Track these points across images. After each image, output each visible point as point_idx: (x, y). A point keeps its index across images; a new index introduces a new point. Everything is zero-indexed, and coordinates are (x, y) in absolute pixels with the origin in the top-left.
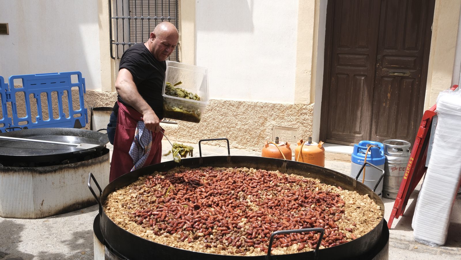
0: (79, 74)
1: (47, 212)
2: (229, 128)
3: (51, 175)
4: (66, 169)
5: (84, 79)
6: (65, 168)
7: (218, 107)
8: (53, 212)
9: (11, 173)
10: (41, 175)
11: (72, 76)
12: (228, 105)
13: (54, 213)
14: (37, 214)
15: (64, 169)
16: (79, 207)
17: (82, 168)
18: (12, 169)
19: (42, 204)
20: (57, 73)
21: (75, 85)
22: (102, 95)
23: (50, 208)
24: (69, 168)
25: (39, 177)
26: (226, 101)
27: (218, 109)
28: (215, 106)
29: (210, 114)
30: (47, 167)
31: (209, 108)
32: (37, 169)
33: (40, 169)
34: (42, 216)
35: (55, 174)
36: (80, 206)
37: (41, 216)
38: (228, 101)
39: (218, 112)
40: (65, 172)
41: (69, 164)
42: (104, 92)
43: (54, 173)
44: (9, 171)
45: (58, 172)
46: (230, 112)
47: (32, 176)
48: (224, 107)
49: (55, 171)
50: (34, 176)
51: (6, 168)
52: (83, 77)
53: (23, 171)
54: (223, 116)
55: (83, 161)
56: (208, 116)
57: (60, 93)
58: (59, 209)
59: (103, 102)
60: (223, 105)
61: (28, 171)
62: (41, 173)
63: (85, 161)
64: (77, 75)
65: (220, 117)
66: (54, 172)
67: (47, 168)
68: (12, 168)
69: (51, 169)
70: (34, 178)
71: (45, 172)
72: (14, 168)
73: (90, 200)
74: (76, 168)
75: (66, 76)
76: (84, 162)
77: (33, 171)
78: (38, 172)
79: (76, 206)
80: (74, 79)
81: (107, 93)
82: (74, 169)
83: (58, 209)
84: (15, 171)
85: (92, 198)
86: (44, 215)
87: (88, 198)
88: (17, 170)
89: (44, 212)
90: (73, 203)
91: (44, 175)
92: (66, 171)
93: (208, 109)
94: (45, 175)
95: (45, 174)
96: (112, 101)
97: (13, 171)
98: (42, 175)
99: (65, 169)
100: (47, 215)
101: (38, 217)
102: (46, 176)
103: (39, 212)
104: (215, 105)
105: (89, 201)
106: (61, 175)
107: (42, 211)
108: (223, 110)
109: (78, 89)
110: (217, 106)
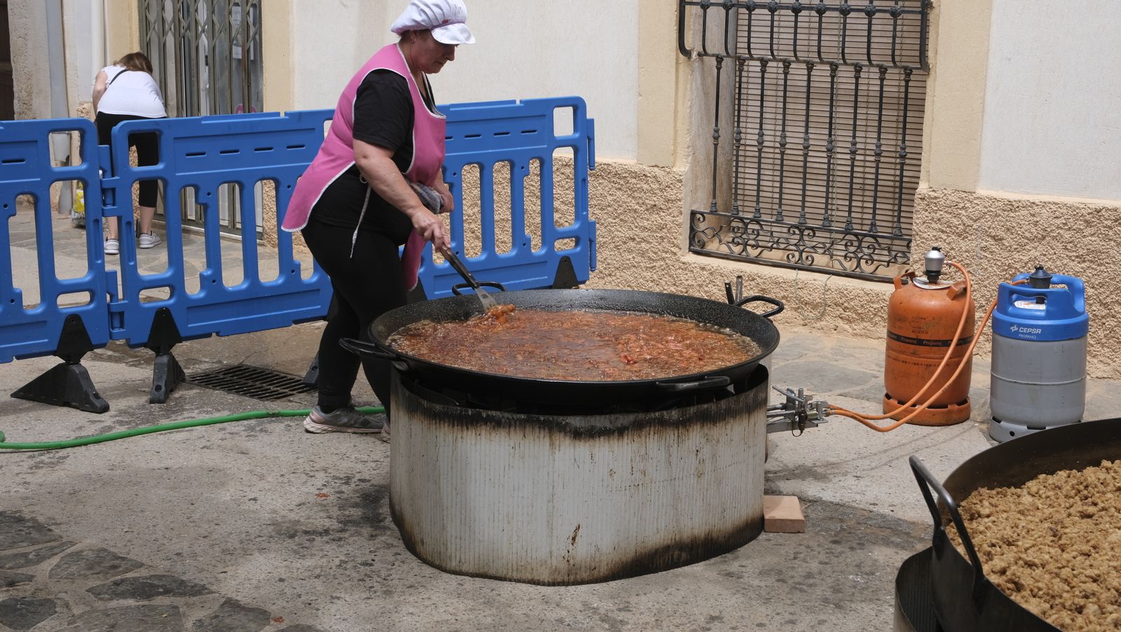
0: (577, 105)
1: (586, 567)
2: (1105, 305)
3: (607, 444)
4: (652, 428)
5: (592, 121)
6: (649, 423)
7: (1069, 229)
8: (604, 570)
9: (484, 431)
10: (577, 443)
11: (557, 111)
12: (1109, 223)
13: (606, 573)
14: (555, 572)
15: (648, 428)
16: (680, 556)
17: (699, 427)
18: (488, 416)
19: (574, 539)
20: (514, 102)
21: (563, 143)
22: (635, 175)
23: (598, 554)
24: (662, 426)
25: (573, 450)
26: (1100, 211)
27: (1067, 235)
28: (1058, 228)
29: (1034, 253)
30: (598, 417)
31: (1032, 233)
32: (567, 421)
33: (576, 421)
34: (572, 578)
35: (621, 441)
36: (684, 555)
37: (566, 578)
38: (1108, 210)
39: (1066, 249)
40: (652, 437)
41: (665, 413)
42: (647, 169)
43: (618, 440)
44: (477, 422)
45: (630, 436)
46: (1112, 248)
47: (552, 444)
48: (1093, 230)
49: (621, 432)
50: (557, 443)
51: (470, 413)
52: (589, 116)
53: (523, 424)
54: (1084, 261)
55: (704, 403)
56: (1025, 259)
57: (517, 169)
58: (624, 559)
59: (641, 202)
60: (1086, 221)
61: (540, 428)
62: (577, 435)
63: (709, 405)
64: (570, 109)
65: (1072, 264)
66: (616, 434)
67: (600, 421)
68: (489, 413)
69: (608, 425)
70: (557, 452)
71: (591, 434)
72: (494, 413)
73: (714, 535)
74: (683, 424)
75: (540, 111)
76: (707, 408)
77: (552, 428)
78: (570, 432)
79: (672, 555)
80: (563, 122)
81: (656, 169)
82: (677, 427)
83: (620, 559)
84: (497, 424)
85: (720, 531)
86: (576, 574)
87: (707, 527)
88: (503, 420)
89: (578, 566)
90: (665, 543)
91: (587, 444)
92: (652, 433)
93: (1027, 235)
94: (591, 442)
95: (591, 440)
96: (673, 197)
97: (489, 423)
98: (582, 443)
99: (650, 427)
100: (585, 575)
101: (559, 579)
102: (594, 446)
103: (563, 566)
104: (1058, 222)
105: (712, 539)
106: (635, 445)
107: (572, 562)
108: (1086, 240)
109: (572, 156)
110: (1065, 224)
